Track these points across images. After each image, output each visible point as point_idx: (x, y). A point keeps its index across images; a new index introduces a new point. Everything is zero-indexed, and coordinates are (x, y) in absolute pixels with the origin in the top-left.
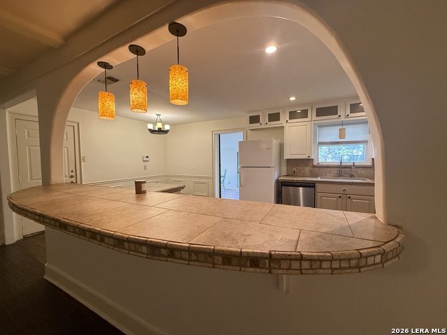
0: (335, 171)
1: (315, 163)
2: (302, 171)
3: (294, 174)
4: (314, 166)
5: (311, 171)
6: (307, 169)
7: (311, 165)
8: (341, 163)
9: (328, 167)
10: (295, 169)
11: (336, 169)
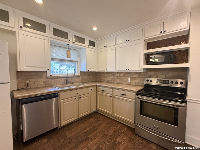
0: (62, 80)
1: (48, 75)
2: (37, 83)
3: (27, 88)
4: (47, 78)
5: (45, 82)
6: (42, 81)
7: (45, 76)
8: (67, 74)
9: (58, 78)
10: (28, 82)
11: (63, 79)
